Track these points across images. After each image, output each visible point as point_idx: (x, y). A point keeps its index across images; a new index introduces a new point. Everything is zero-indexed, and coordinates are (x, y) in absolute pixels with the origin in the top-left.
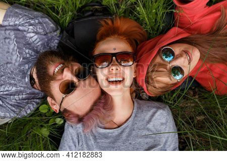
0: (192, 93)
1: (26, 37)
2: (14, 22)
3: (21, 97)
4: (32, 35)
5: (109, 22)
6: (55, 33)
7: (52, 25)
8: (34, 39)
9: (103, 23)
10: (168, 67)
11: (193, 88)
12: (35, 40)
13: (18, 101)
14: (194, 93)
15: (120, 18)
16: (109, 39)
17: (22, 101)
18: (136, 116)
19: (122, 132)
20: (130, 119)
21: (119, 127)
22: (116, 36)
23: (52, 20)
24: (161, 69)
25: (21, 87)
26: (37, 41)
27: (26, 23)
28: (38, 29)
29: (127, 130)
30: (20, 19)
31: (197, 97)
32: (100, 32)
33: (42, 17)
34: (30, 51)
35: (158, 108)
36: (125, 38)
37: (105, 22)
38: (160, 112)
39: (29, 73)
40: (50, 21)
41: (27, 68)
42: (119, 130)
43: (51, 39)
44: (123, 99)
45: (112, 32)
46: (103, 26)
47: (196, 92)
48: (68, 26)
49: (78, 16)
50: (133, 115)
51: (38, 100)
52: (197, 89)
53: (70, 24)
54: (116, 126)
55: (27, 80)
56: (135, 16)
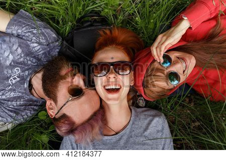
0: (187, 100)
1: (30, 46)
2: (17, 31)
3: (18, 103)
4: (35, 45)
5: (108, 32)
6: (57, 43)
7: (54, 35)
8: (36, 49)
9: (101, 33)
10: (165, 72)
11: (189, 95)
12: (38, 50)
13: (16, 107)
14: (189, 101)
15: (118, 28)
16: (107, 48)
17: (20, 107)
18: (133, 123)
19: (120, 139)
20: (128, 126)
21: (117, 133)
22: (114, 46)
23: (54, 30)
24: (159, 74)
25: (20, 92)
26: (40, 50)
27: (29, 32)
28: (41, 40)
29: (125, 138)
30: (23, 28)
31: (193, 104)
32: (98, 42)
33: (45, 28)
34: (31, 59)
35: (154, 116)
36: (122, 48)
37: (104, 32)
38: (156, 119)
39: (28, 79)
40: (52, 31)
41: (27, 74)
42: (117, 137)
43: (53, 49)
44: (121, 107)
45: (110, 42)
46: (101, 36)
47: (192, 99)
48: (67, 36)
49: (77, 26)
50: (131, 122)
51: (35, 107)
52: (192, 97)
53: (70, 34)
54: (114, 133)
55: (26, 85)
56: (132, 27)
